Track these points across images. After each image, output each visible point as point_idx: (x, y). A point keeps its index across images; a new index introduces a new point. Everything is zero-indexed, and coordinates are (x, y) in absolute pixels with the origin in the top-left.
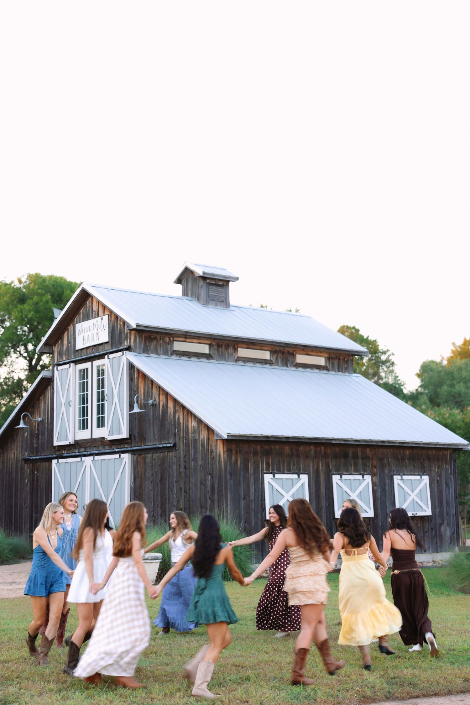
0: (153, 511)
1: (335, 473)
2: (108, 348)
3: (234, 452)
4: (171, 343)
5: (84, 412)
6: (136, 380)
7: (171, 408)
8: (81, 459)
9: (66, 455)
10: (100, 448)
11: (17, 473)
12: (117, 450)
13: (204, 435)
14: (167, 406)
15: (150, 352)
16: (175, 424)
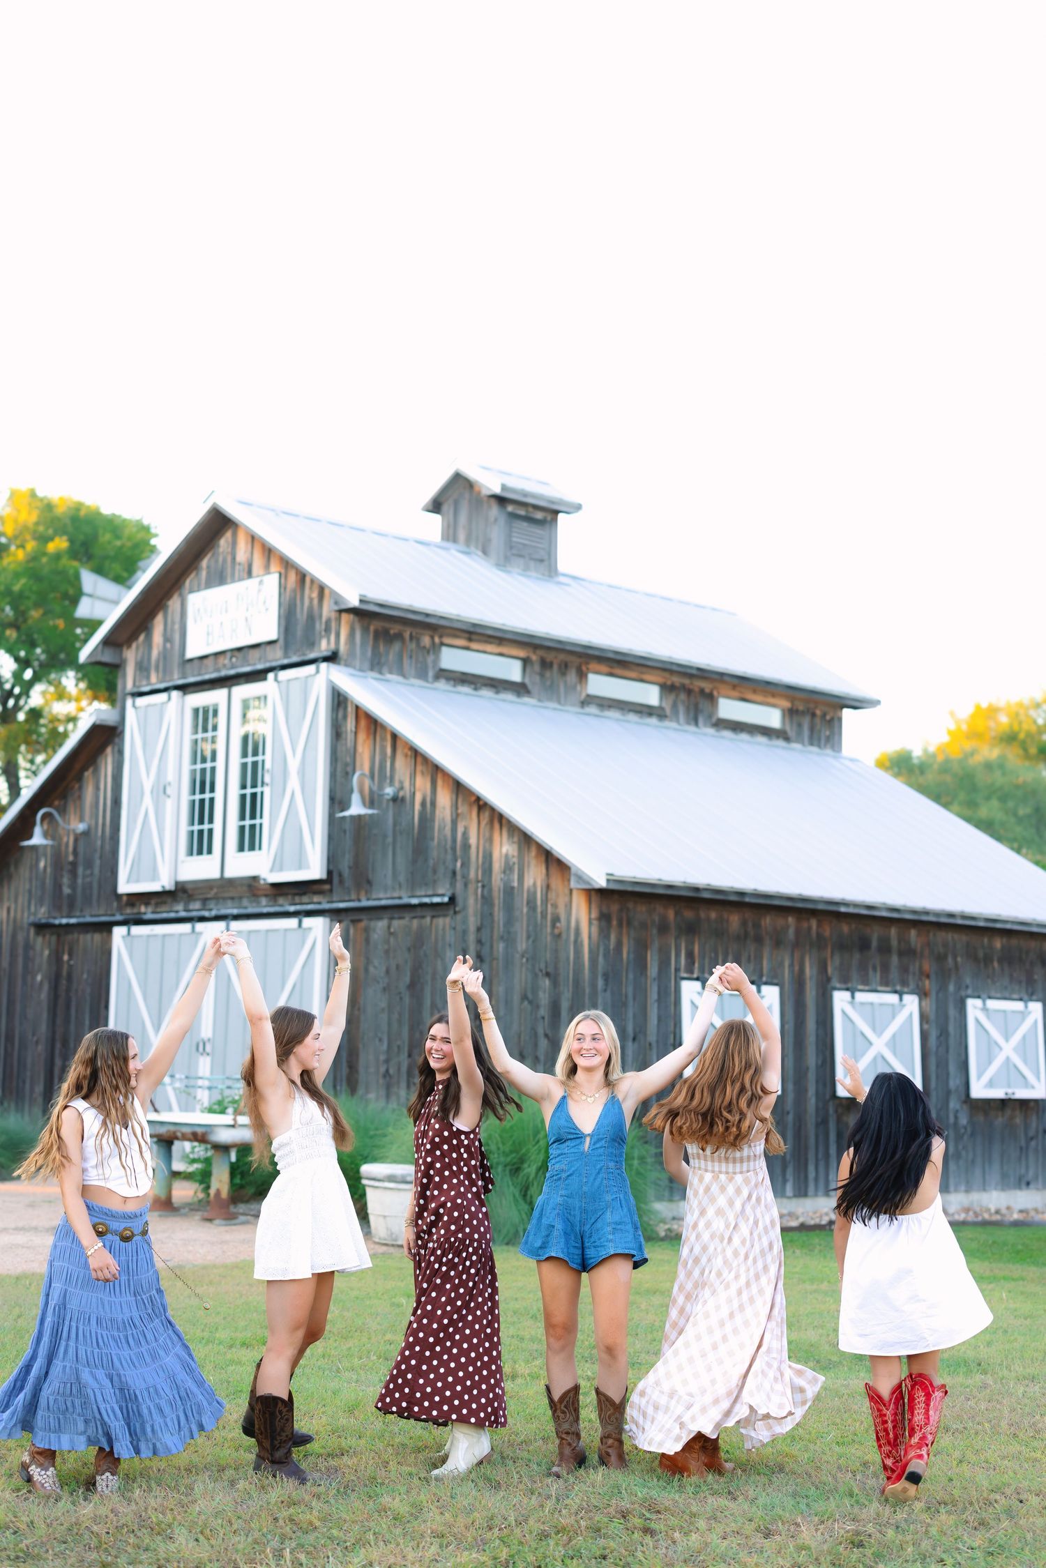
0: (387, 1061)
1: (838, 985)
2: (276, 656)
3: (615, 923)
4: (435, 649)
5: (202, 812)
6: (350, 737)
7: (444, 808)
8: (193, 928)
9: (149, 916)
10: (245, 902)
11: (13, 955)
12: (292, 909)
13: (534, 875)
14: (433, 804)
15: (385, 670)
16: (454, 849)
